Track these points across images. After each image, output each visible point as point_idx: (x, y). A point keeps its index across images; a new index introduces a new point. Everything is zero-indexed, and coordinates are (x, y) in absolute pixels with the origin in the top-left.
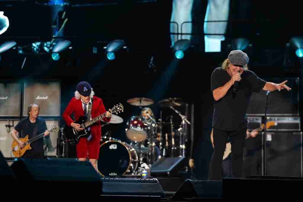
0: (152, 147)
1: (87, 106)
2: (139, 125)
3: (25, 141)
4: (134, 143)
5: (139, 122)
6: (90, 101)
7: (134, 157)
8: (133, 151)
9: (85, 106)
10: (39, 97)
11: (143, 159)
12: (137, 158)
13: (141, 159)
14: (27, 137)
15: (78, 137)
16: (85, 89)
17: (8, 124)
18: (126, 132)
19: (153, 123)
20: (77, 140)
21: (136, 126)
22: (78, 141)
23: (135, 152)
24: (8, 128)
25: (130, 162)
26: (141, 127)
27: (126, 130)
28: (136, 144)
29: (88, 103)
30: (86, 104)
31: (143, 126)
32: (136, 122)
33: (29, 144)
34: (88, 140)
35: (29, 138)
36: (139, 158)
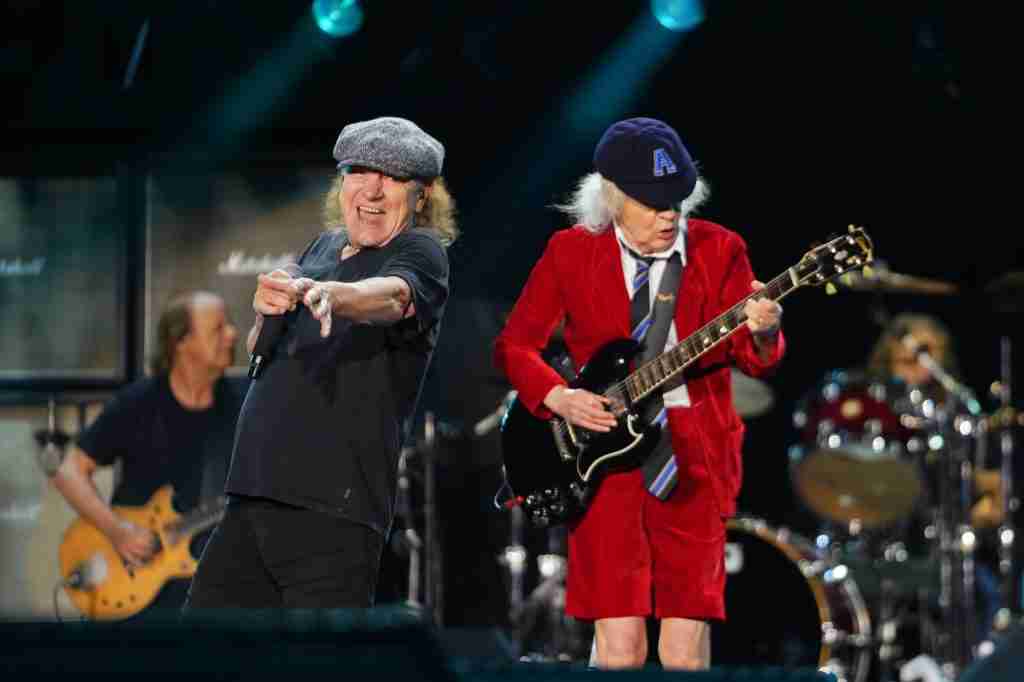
0: (956, 557)
1: (657, 272)
2: (875, 426)
3: (153, 521)
4: (841, 535)
5: (871, 409)
6: (679, 245)
7: (845, 621)
8: (838, 584)
9: (643, 272)
10: (240, 264)
11: (901, 633)
12: (863, 622)
13: (888, 631)
14: (164, 498)
15: (584, 472)
16: (664, 162)
17: (51, 425)
18: (792, 466)
19: (962, 410)
20: (581, 494)
21: (854, 430)
22: (590, 499)
23: (850, 588)
24: (51, 447)
25: (823, 654)
26: (887, 435)
27: (795, 453)
28: (855, 538)
29: (668, 254)
30: (651, 261)
31: (896, 433)
32: (851, 409)
33: (184, 545)
34: (658, 493)
35: (177, 505)
36: (875, 624)
